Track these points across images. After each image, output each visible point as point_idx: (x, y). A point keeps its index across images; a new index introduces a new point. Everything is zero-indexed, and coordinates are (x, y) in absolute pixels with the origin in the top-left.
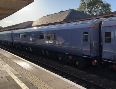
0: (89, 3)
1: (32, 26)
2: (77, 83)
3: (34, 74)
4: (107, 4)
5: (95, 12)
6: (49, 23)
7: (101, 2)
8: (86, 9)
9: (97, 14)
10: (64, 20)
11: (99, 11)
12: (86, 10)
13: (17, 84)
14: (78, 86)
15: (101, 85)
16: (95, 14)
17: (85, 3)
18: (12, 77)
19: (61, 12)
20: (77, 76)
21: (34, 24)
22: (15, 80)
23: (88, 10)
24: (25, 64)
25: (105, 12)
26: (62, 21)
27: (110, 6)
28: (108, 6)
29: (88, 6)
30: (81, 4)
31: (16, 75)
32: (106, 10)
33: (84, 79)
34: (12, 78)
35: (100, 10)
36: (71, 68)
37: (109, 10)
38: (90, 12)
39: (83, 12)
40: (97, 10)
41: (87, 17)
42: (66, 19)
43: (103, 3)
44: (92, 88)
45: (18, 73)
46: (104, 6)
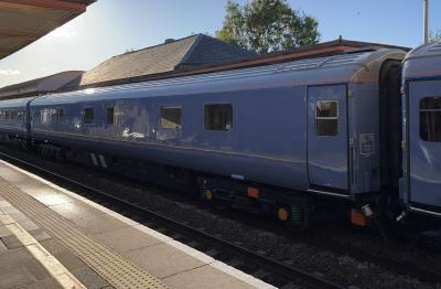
0: (254, 15)
1: (82, 84)
2: (217, 257)
3: (87, 231)
4: (308, 19)
5: (271, 41)
6: (133, 75)
7: (289, 12)
8: (245, 35)
9: (275, 49)
10: (176, 68)
11: (284, 39)
12: (245, 37)
13: (35, 259)
14: (220, 266)
15: (288, 263)
16: (269, 51)
17: (240, 16)
18: (19, 238)
19: (169, 41)
20: (218, 236)
21: (85, 80)
22: (29, 247)
23: (251, 39)
24: (59, 200)
25: (301, 43)
26: (172, 69)
27: (316, 24)
28: (310, 24)
29: (249, 25)
30: (227, 17)
31: (33, 233)
32: (304, 37)
33: (237, 244)
34: (19, 241)
35: (286, 36)
36: (199, 211)
37: (314, 37)
38: (256, 43)
39: (234, 42)
40: (277, 39)
41: (244, 58)
42: (181, 64)
43: (295, 17)
44: (261, 271)
45: (37, 227)
46: (296, 25)
